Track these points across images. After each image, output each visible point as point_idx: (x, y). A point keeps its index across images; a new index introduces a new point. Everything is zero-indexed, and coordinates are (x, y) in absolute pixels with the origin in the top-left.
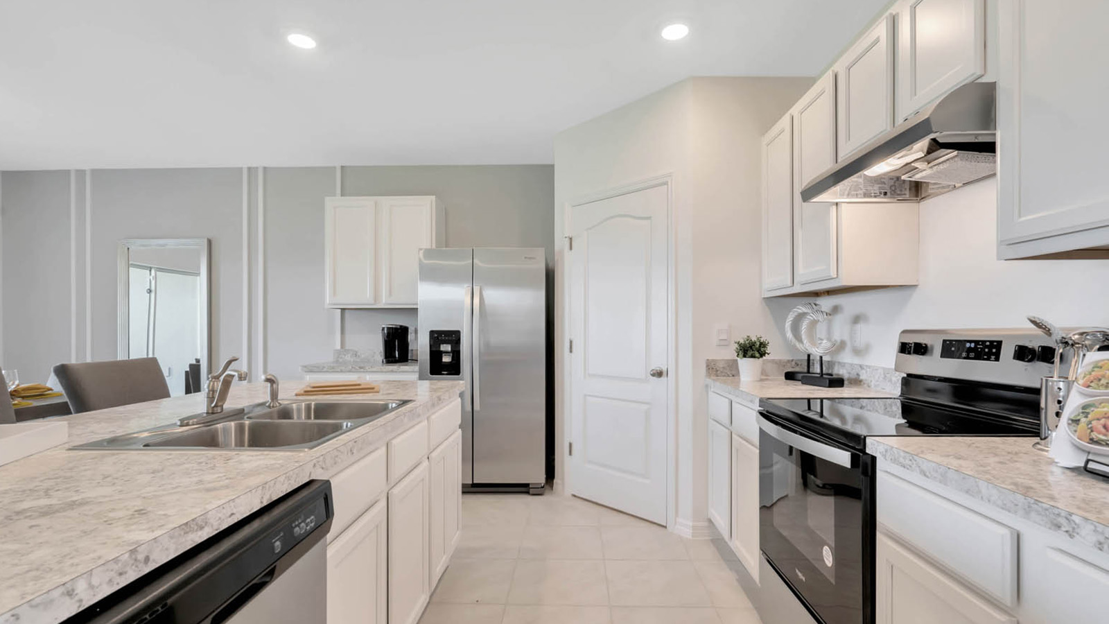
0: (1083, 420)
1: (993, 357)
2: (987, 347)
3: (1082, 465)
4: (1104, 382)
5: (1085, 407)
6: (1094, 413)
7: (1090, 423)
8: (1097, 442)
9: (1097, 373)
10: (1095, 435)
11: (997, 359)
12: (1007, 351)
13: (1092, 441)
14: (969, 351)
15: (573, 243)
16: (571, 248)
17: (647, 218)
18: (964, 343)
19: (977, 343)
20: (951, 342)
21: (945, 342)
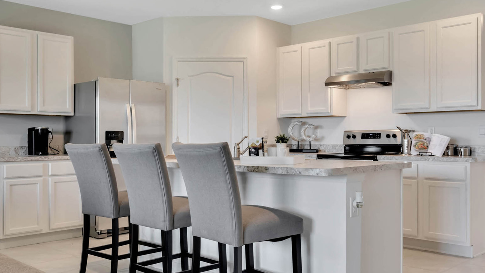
0: (416, 145)
1: (379, 137)
2: (377, 135)
3: (418, 153)
4: (419, 138)
5: (416, 143)
6: (418, 144)
7: (418, 146)
8: (420, 149)
9: (417, 136)
10: (419, 148)
11: (380, 138)
12: (383, 136)
13: (419, 149)
14: (371, 136)
15: (180, 83)
16: (178, 85)
17: (231, 76)
18: (369, 134)
19: (373, 134)
20: (365, 134)
21: (362, 134)
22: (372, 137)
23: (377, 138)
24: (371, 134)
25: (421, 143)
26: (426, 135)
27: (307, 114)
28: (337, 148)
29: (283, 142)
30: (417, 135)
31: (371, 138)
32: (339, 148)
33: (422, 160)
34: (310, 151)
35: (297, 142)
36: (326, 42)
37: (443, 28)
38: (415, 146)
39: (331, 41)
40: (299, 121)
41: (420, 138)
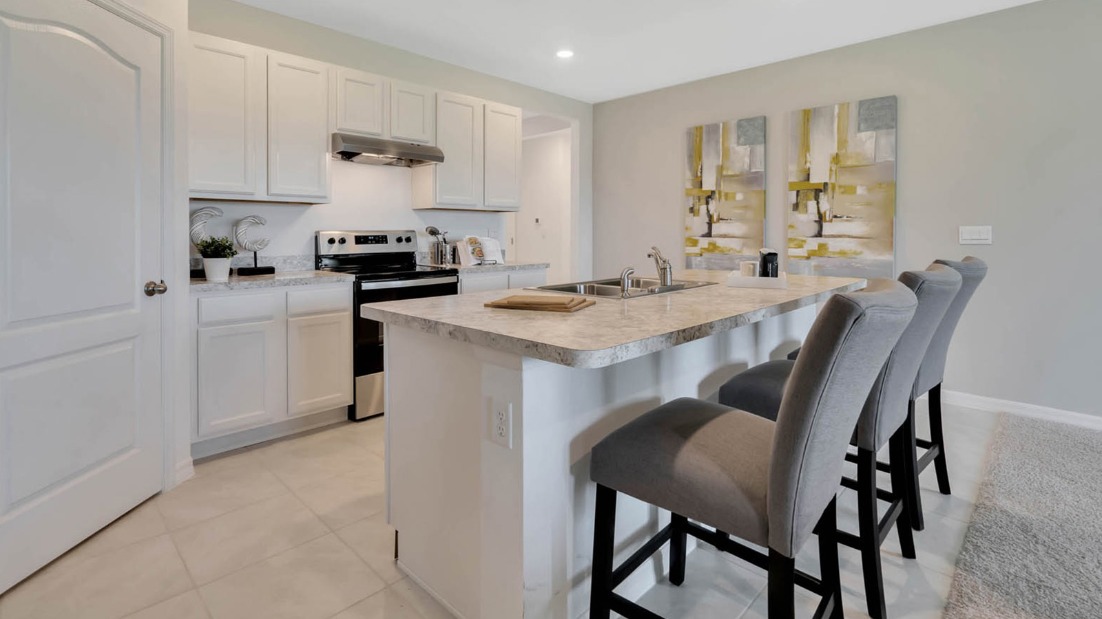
1: (384, 242)
2: (380, 238)
3: (480, 262)
11: (387, 243)
12: (392, 240)
14: (371, 240)
18: (368, 237)
19: (375, 237)
20: (360, 237)
21: (356, 237)
22: (374, 242)
23: (382, 243)
24: (371, 236)
25: (478, 249)
26: (479, 239)
28: (295, 262)
29: (224, 256)
30: (470, 239)
31: (372, 243)
32: (299, 262)
36: (321, 66)
37: (492, 111)
39: (331, 69)
41: (475, 243)
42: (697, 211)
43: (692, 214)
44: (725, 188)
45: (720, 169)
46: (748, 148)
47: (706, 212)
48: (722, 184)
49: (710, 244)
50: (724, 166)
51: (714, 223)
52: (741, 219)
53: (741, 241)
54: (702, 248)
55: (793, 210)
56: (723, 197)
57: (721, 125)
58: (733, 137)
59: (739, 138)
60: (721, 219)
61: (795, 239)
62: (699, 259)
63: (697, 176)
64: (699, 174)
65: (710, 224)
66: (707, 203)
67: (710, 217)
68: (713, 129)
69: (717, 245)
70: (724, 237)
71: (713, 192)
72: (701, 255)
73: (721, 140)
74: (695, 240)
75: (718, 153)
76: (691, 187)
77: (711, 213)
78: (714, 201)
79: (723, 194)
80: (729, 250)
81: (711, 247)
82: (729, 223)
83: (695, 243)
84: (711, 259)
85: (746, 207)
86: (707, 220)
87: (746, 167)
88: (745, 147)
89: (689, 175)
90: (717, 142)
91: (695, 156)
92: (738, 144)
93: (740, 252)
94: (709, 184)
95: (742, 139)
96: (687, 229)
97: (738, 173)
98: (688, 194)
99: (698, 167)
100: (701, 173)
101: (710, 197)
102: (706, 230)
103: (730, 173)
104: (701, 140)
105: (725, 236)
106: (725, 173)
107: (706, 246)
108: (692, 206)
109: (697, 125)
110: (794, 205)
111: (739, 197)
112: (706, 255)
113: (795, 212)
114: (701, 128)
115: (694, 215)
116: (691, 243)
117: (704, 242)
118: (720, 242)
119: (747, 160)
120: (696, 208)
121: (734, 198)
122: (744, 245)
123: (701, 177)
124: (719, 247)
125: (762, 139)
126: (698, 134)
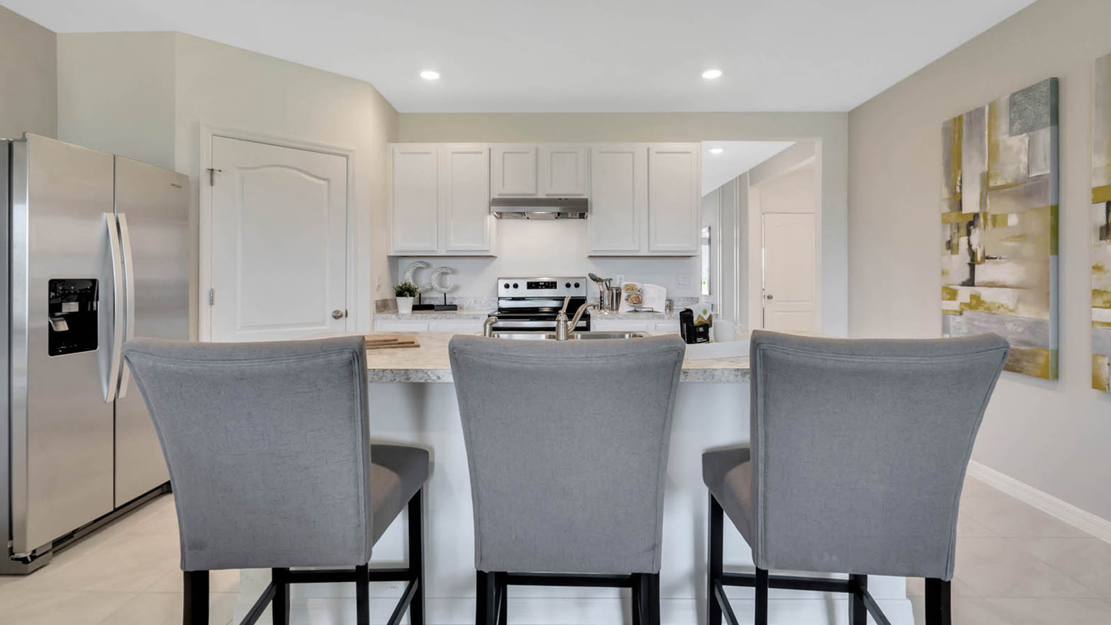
0: (629, 299)
1: (553, 288)
2: (550, 284)
3: (633, 309)
4: (630, 289)
5: (628, 296)
6: (631, 297)
7: (632, 299)
8: (634, 303)
11: (555, 288)
12: (560, 286)
14: (542, 286)
15: (216, 178)
16: (212, 183)
17: (324, 179)
18: (539, 283)
19: (545, 283)
20: (532, 283)
21: (528, 283)
22: (544, 287)
24: (542, 282)
25: (634, 296)
26: (639, 286)
27: (448, 251)
29: (411, 296)
30: (627, 286)
31: (542, 288)
33: (655, 318)
34: (445, 308)
35: (443, 295)
36: (484, 146)
37: (658, 153)
38: (627, 300)
39: (491, 147)
40: (422, 262)
41: (633, 290)
42: (955, 247)
43: (949, 252)
44: (993, 208)
45: (986, 178)
46: (1025, 137)
47: (967, 246)
48: (988, 201)
49: (972, 297)
50: (991, 172)
51: (979, 263)
52: (1015, 257)
53: (1017, 292)
54: (961, 303)
55: (1101, 239)
56: (990, 223)
57: (987, 108)
58: (1003, 124)
59: (1012, 123)
60: (988, 258)
61: (1105, 292)
62: (958, 319)
63: (955, 193)
64: (958, 190)
65: (972, 267)
66: (969, 234)
67: (973, 254)
68: (975, 116)
69: (982, 299)
70: (991, 287)
71: (976, 216)
72: (961, 314)
73: (987, 133)
74: (951, 289)
75: (982, 152)
76: (949, 210)
77: (974, 247)
78: (977, 230)
79: (989, 217)
80: (999, 307)
81: (974, 302)
82: (997, 263)
83: (952, 295)
84: (974, 320)
85: (1022, 237)
86: (968, 259)
87: (1023, 170)
88: (1020, 137)
89: (945, 193)
90: (982, 136)
91: (953, 164)
92: (1011, 134)
93: (1011, 311)
94: (971, 204)
95: (1017, 126)
96: (943, 273)
97: (1010, 181)
98: (944, 221)
99: (956, 178)
100: (961, 187)
101: (972, 222)
102: (966, 276)
103: (1000, 183)
104: (960, 138)
105: (991, 285)
106: (992, 184)
107: (968, 300)
108: (949, 239)
109: (956, 115)
110: (1101, 228)
111: (1013, 220)
112: (967, 313)
113: (1103, 241)
114: (960, 118)
115: (952, 253)
116: (949, 294)
117: (965, 294)
118: (987, 294)
119: (1024, 158)
120: (954, 242)
121: (1005, 223)
122: (1020, 300)
123: (961, 192)
124: (983, 302)
125: (1047, 118)
126: (957, 128)
